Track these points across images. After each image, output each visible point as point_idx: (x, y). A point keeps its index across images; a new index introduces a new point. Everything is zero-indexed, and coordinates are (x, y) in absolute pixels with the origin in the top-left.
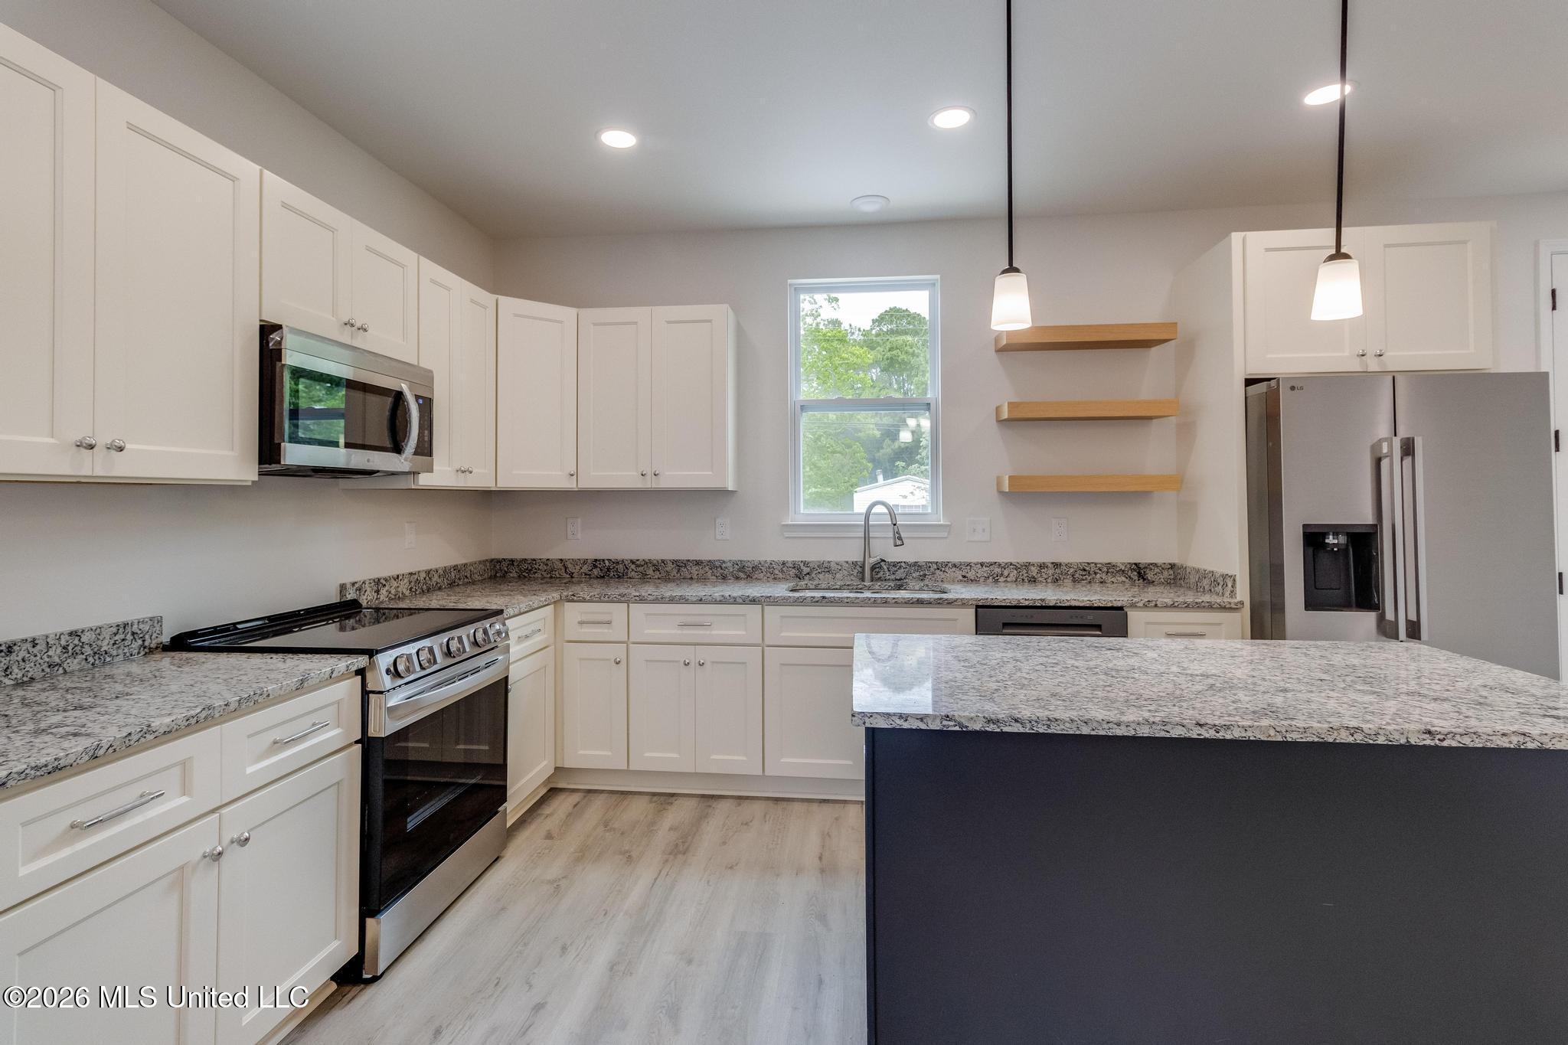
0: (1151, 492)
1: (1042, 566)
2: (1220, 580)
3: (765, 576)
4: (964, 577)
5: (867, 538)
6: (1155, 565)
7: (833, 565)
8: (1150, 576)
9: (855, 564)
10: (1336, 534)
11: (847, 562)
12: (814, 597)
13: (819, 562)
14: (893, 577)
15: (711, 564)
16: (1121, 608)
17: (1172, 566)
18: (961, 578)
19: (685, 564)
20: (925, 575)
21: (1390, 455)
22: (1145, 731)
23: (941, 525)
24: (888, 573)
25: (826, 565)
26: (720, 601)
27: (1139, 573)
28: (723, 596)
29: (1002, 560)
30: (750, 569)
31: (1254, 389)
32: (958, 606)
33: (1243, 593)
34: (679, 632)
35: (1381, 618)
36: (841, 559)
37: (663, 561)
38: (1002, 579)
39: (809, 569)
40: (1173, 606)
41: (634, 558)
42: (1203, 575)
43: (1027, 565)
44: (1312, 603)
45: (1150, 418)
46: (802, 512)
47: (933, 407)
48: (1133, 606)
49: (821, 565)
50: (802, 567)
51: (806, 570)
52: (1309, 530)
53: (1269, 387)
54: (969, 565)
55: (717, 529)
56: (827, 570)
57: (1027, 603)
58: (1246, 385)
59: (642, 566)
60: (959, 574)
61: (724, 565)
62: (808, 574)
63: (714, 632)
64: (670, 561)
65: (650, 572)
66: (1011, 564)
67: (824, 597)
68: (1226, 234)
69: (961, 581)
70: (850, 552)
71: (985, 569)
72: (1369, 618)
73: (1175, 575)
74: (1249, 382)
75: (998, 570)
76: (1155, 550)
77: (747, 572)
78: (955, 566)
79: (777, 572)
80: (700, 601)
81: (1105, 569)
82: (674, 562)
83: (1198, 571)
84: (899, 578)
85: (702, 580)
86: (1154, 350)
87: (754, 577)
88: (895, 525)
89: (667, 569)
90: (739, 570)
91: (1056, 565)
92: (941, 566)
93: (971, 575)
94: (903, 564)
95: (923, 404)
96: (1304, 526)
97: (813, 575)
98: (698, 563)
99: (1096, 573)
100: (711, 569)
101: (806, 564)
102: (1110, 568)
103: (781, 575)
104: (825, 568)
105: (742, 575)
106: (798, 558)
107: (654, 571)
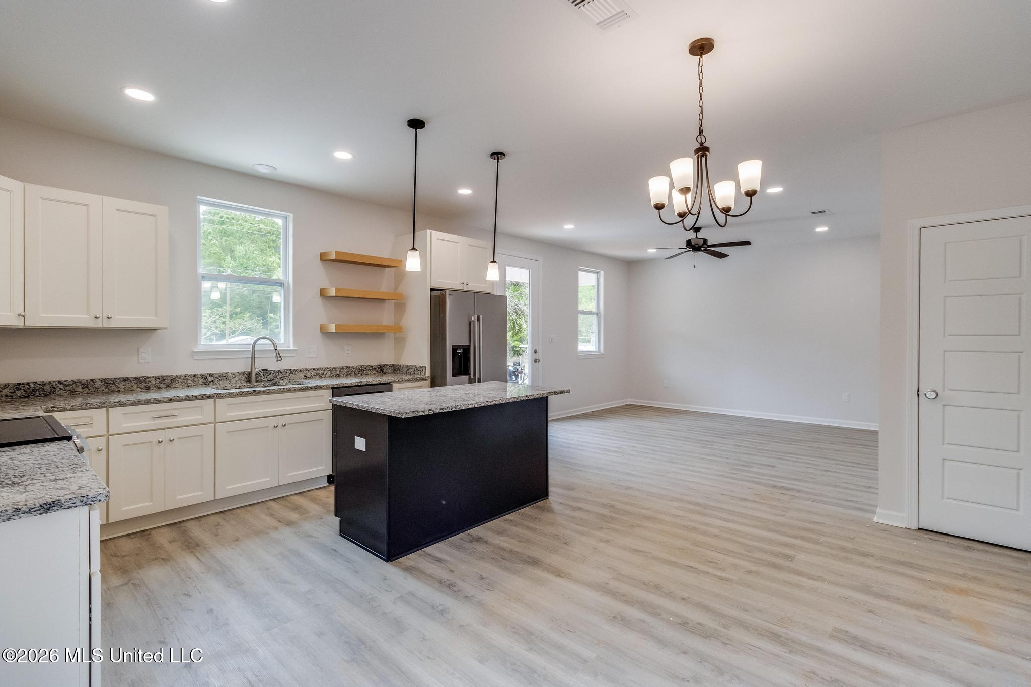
0: (385, 333)
1: (342, 369)
2: (419, 369)
3: (180, 385)
4: (305, 376)
5: (253, 358)
6: (387, 365)
7: (229, 375)
8: (385, 370)
9: (243, 373)
10: (460, 349)
11: (238, 373)
12: (248, 391)
13: (220, 374)
14: (266, 379)
15: (137, 380)
16: (389, 383)
17: (393, 365)
18: (303, 377)
19: (113, 381)
20: (284, 377)
21: (474, 322)
22: (476, 406)
23: (292, 350)
24: (263, 377)
25: (224, 375)
26: (185, 399)
27: (381, 369)
28: (187, 396)
29: (323, 367)
30: (169, 381)
31: (435, 293)
32: (325, 389)
33: (428, 374)
34: (152, 422)
35: (470, 378)
36: (235, 371)
37: (92, 380)
38: (323, 376)
39: (213, 378)
40: (408, 381)
41: (62, 379)
42: (409, 368)
43: (335, 369)
44: (454, 375)
45: (385, 300)
46: (202, 343)
47: (285, 285)
48: (395, 382)
49: (221, 375)
50: (208, 377)
51: (210, 379)
52: (454, 348)
53: (441, 293)
54: (307, 370)
55: (140, 355)
56: (225, 378)
57: (355, 384)
58: (431, 291)
59: (71, 385)
60: (302, 375)
61: (148, 380)
62: (212, 381)
63: (179, 419)
64: (99, 380)
65: (79, 389)
66: (328, 369)
67: (255, 391)
68: (426, 229)
69: (303, 379)
70: (242, 366)
71: (315, 372)
72: (466, 378)
73: (395, 369)
74: (432, 290)
75: (321, 372)
76: (387, 358)
77: (165, 382)
78: (300, 371)
79: (189, 382)
80: (170, 400)
81: (368, 368)
82: (102, 380)
83: (407, 366)
84: (269, 380)
85: (130, 390)
86: (387, 269)
87: (172, 386)
88: (276, 350)
89: (96, 386)
90: (160, 383)
91: (348, 368)
92: (293, 372)
93: (308, 375)
94: (272, 372)
95: (279, 283)
96: (452, 346)
97: (216, 382)
98: (125, 380)
99: (364, 371)
100: (137, 383)
101: (211, 375)
102: (370, 368)
103: (192, 384)
104: (224, 377)
105: (162, 385)
106: (205, 372)
107: (83, 388)
